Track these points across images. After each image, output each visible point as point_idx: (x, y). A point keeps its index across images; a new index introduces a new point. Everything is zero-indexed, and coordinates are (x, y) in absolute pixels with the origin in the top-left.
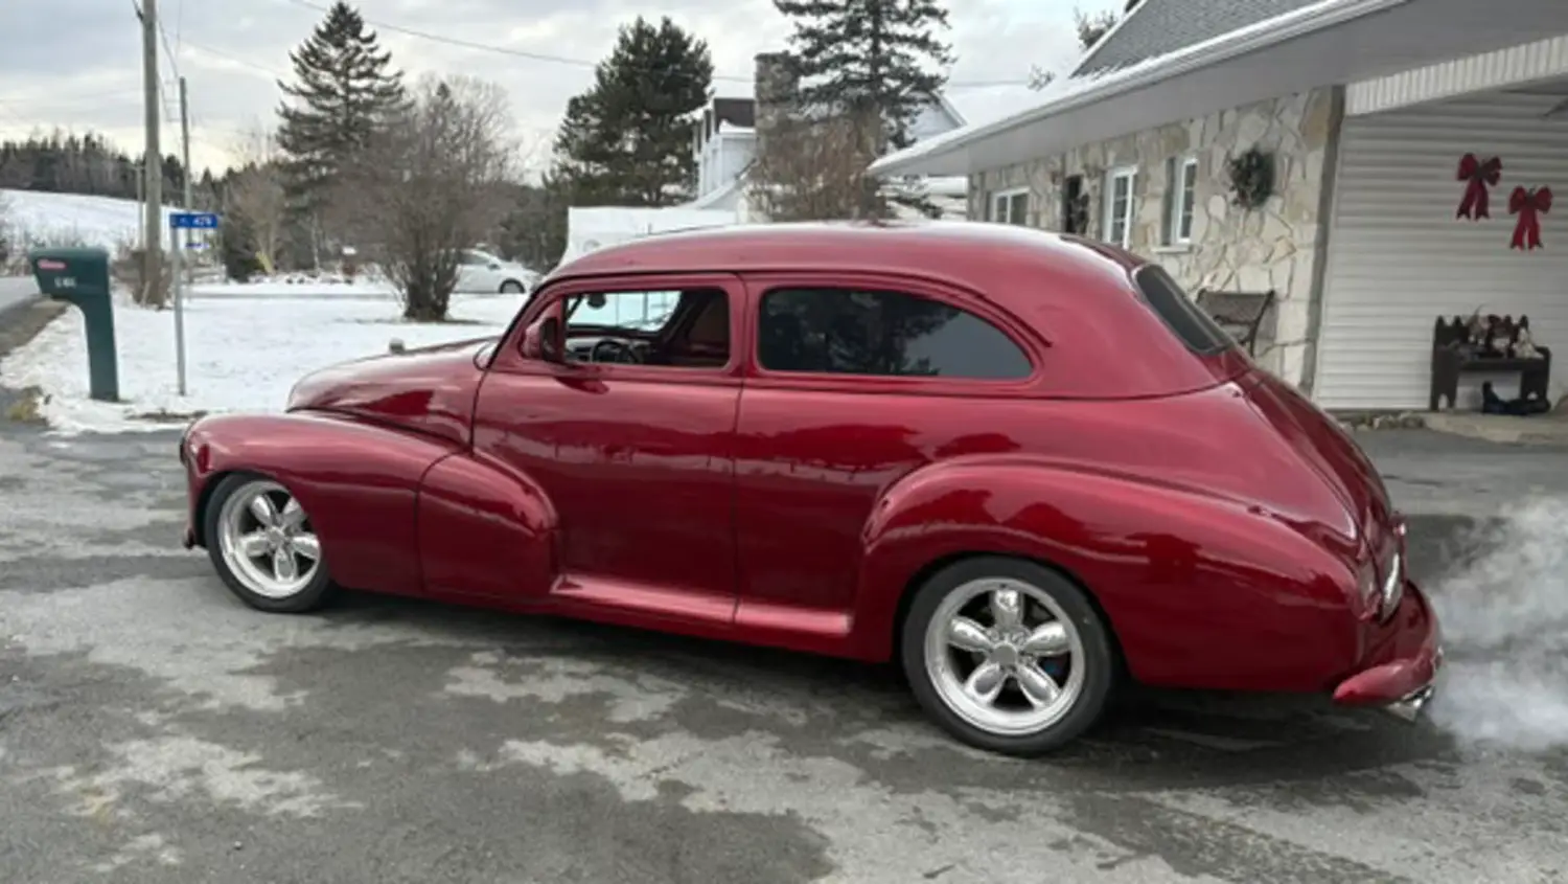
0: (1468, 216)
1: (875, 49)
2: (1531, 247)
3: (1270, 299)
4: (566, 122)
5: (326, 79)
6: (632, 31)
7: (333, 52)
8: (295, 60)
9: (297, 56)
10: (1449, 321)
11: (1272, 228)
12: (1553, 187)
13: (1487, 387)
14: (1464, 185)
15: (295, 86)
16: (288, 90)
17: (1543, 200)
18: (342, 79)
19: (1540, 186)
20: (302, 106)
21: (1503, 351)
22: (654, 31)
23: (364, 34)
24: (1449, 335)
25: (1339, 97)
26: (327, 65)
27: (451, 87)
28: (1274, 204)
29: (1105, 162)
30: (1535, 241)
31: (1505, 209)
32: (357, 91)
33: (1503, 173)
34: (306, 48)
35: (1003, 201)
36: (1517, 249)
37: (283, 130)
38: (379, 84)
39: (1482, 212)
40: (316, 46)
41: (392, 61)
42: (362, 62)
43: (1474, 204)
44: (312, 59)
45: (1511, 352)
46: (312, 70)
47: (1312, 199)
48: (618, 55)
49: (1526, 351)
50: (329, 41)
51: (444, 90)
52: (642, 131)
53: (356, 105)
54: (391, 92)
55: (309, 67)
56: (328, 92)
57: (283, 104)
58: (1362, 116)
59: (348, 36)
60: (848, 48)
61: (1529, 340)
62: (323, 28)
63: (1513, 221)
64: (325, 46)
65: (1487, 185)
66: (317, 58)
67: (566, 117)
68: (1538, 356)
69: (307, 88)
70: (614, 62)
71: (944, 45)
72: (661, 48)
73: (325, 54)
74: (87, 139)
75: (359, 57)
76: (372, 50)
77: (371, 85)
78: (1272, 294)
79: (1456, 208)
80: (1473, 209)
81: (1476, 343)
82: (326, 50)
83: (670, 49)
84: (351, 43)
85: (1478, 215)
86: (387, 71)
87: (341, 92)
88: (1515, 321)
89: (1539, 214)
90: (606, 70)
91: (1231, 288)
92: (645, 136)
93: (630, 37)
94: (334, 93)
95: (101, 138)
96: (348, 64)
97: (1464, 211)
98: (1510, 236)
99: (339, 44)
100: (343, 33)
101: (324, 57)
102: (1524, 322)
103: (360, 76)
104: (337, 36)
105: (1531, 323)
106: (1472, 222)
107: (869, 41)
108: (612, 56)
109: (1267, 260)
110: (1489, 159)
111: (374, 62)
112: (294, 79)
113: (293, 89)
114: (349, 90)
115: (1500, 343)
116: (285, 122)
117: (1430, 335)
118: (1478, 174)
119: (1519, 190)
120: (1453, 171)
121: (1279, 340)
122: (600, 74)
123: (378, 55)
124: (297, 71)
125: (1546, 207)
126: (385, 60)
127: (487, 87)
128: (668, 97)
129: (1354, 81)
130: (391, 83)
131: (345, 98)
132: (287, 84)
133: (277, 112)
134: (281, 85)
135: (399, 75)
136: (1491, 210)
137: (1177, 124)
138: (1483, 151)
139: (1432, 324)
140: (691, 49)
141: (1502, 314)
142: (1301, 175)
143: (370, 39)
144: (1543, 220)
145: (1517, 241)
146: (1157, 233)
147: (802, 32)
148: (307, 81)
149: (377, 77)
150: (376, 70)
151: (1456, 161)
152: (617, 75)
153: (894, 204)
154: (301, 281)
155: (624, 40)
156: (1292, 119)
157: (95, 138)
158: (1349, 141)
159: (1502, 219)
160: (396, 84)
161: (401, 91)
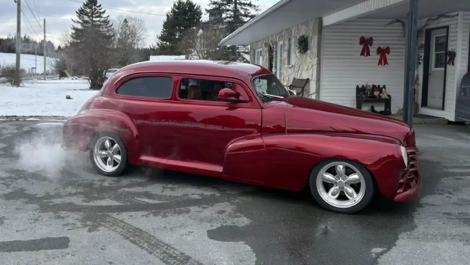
0: (364, 55)
1: (235, 7)
2: (385, 64)
3: (308, 81)
4: (163, 30)
5: (86, 18)
6: (177, 3)
7: (88, 10)
8: (77, 13)
9: (78, 11)
10: (360, 87)
11: (308, 60)
12: (390, 47)
13: (372, 108)
14: (362, 46)
15: (77, 20)
16: (74, 22)
17: (387, 50)
18: (91, 18)
19: (386, 46)
20: (79, 26)
21: (377, 96)
22: (184, 2)
23: (98, 5)
24: (360, 91)
25: (321, 21)
26: (86, 14)
27: (128, 20)
28: (309, 52)
29: (276, 39)
30: (386, 63)
31: (376, 53)
32: (95, 21)
33: (374, 42)
34: (80, 9)
35: (258, 52)
36: (380, 65)
37: (73, 34)
38: (102, 19)
39: (368, 54)
40: (83, 8)
41: (106, 13)
42: (97, 13)
43: (366, 52)
44: (82, 12)
45: (380, 96)
46: (82, 15)
47: (315, 51)
48: (173, 10)
49: (384, 96)
50: (87, 7)
51: (126, 21)
52: (181, 33)
53: (95, 26)
54: (106, 22)
55: (81, 14)
56: (86, 22)
57: (73, 26)
58: (327, 26)
59: (93, 5)
60: (228, 7)
61: (386, 92)
62: (86, 3)
63: (378, 57)
64: (86, 8)
65: (369, 46)
66: (84, 12)
67: (163, 29)
68: (387, 97)
69: (80, 21)
70: (171, 12)
71: (257, 6)
72: (186, 8)
73: (86, 11)
74: (25, 37)
75: (96, 11)
76: (100, 9)
77: (100, 20)
78: (308, 79)
79: (360, 53)
80: (365, 53)
81: (367, 93)
82: (86, 10)
83: (189, 8)
84: (94, 7)
85: (367, 55)
86: (104, 15)
87: (91, 22)
88: (381, 86)
89: (386, 54)
90: (169, 15)
91: (301, 78)
92: (181, 34)
93: (177, 4)
94: (89, 22)
95: (29, 37)
96: (93, 13)
97: (362, 54)
98: (378, 61)
99: (91, 8)
100: (91, 4)
101: (85, 12)
102: (384, 87)
103: (96, 17)
104: (90, 5)
105: (387, 87)
106: (365, 57)
107: (234, 4)
108: (171, 10)
109: (307, 69)
110: (369, 38)
111: (101, 13)
112: (76, 18)
113: (76, 21)
114: (93, 21)
115: (376, 93)
116: (74, 31)
117: (355, 91)
118: (366, 43)
119: (379, 48)
120: (358, 42)
121: (310, 93)
122: (167, 15)
123: (102, 11)
124: (77, 16)
125: (388, 53)
126: (104, 12)
127: (139, 20)
128: (188, 22)
129: (325, 16)
130: (106, 19)
131: (92, 23)
132: (74, 20)
133: (71, 28)
134: (73, 20)
135: (108, 17)
136: (371, 53)
137: (290, 29)
138: (367, 36)
139: (355, 87)
140: (195, 8)
141: (377, 84)
142: (313, 44)
143: (100, 6)
144: (388, 57)
145: (380, 63)
146: (286, 62)
147: (212, 3)
148: (80, 19)
149: (102, 17)
150: (102, 15)
151: (359, 38)
152: (172, 16)
153: (243, 54)
154: (76, 79)
155: (175, 5)
156: (311, 27)
157: (27, 37)
158: (325, 33)
159: (375, 57)
160: (107, 19)
161: (109, 21)
